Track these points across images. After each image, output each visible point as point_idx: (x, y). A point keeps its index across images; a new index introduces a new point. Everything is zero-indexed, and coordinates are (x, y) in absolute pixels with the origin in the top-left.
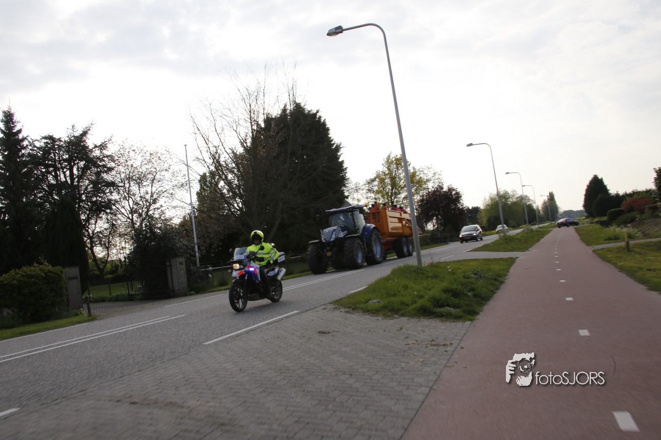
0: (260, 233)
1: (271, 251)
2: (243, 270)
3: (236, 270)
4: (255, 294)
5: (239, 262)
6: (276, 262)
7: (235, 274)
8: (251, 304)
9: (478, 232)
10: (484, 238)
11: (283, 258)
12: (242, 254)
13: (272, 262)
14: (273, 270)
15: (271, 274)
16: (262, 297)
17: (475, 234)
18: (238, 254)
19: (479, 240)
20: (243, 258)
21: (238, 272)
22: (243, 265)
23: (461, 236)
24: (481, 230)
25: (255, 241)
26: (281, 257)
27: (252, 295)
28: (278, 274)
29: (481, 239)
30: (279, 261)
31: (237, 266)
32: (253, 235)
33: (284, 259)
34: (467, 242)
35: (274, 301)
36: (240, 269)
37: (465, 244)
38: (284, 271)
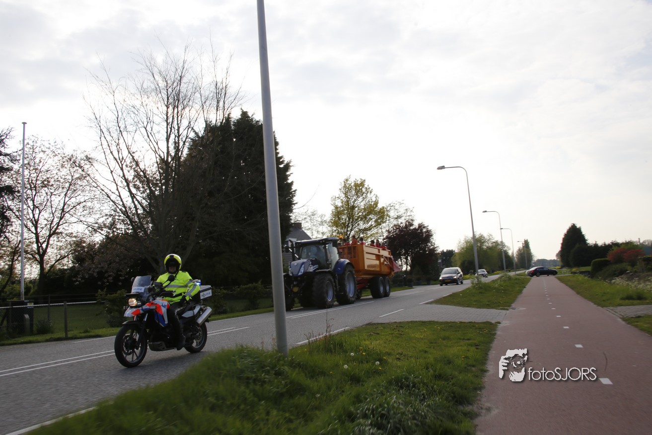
0: (178, 258)
1: (189, 283)
2: (141, 308)
3: (132, 307)
4: (159, 343)
5: (138, 296)
6: (196, 299)
7: (129, 313)
8: (151, 355)
9: (459, 275)
10: (464, 282)
11: (209, 294)
12: (142, 285)
13: (187, 298)
14: (192, 309)
15: (188, 314)
16: (169, 346)
17: (455, 277)
18: (137, 285)
19: (460, 283)
20: (143, 291)
21: (134, 310)
22: (141, 301)
23: (441, 278)
24: (462, 273)
25: (170, 268)
26: (205, 293)
27: (156, 343)
28: (199, 314)
29: (462, 283)
30: (202, 298)
31: (134, 302)
32: (168, 260)
33: (211, 295)
34: (446, 285)
35: (192, 351)
36: (136, 307)
37: (444, 287)
38: (209, 310)
